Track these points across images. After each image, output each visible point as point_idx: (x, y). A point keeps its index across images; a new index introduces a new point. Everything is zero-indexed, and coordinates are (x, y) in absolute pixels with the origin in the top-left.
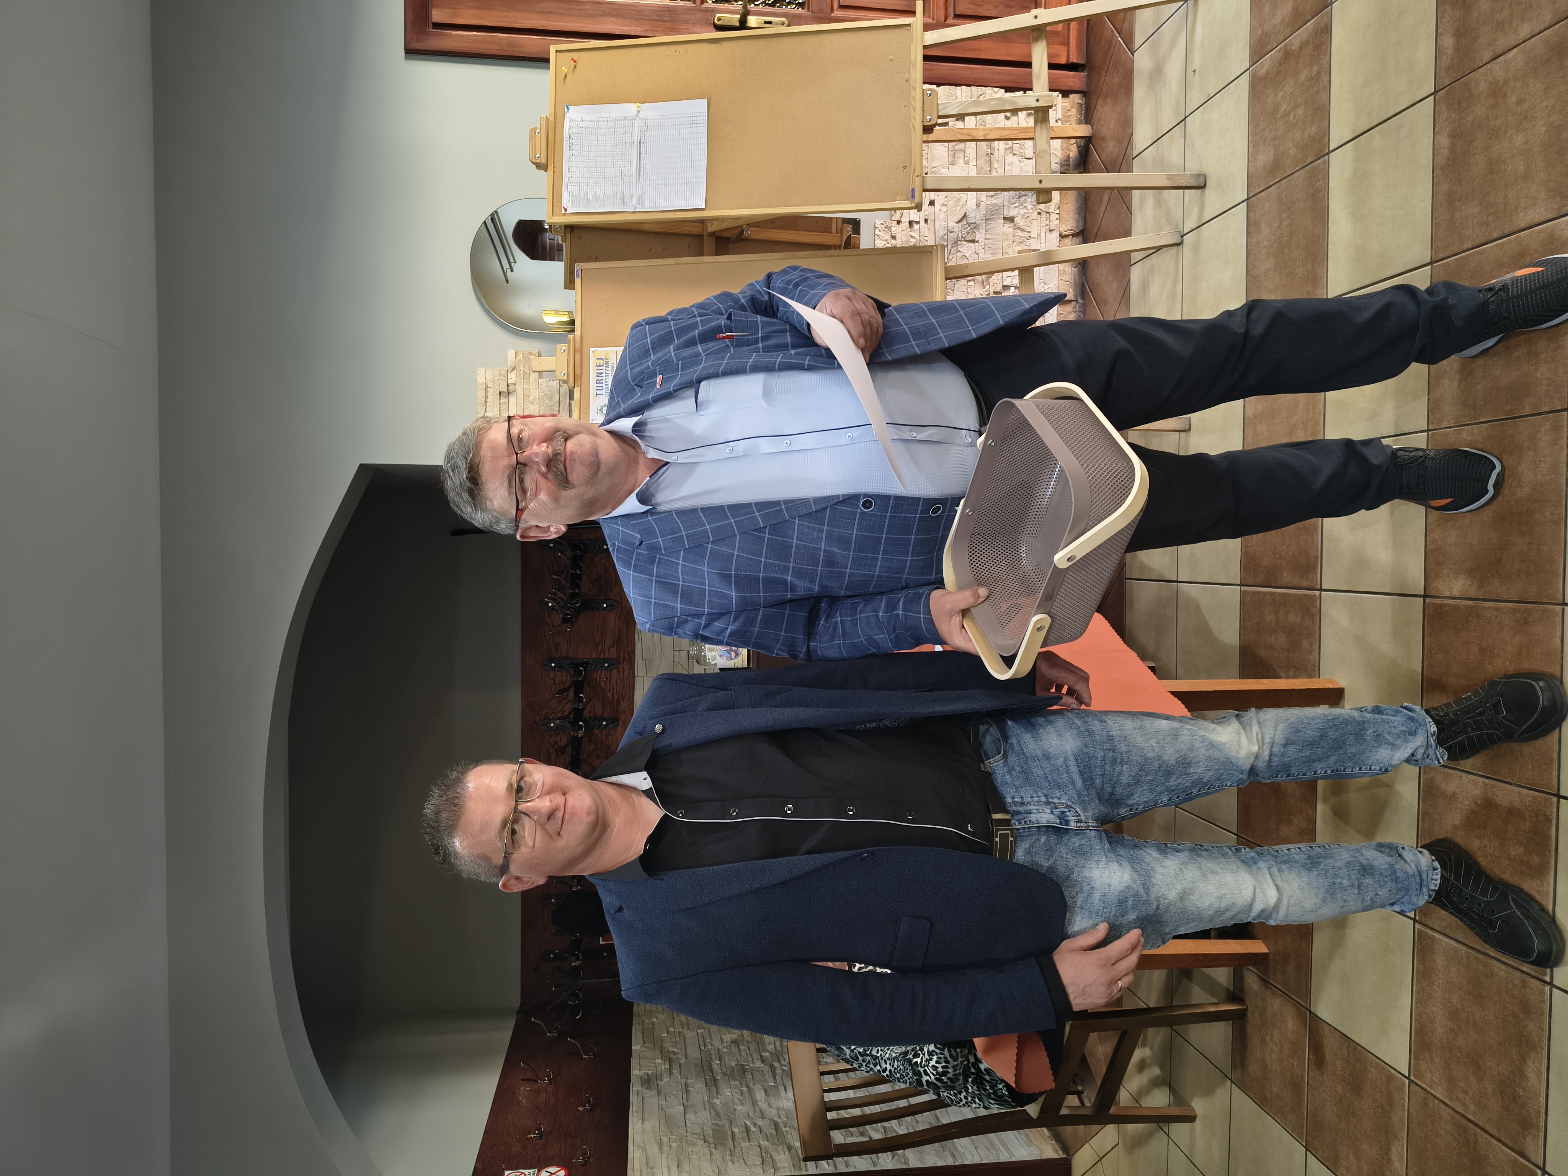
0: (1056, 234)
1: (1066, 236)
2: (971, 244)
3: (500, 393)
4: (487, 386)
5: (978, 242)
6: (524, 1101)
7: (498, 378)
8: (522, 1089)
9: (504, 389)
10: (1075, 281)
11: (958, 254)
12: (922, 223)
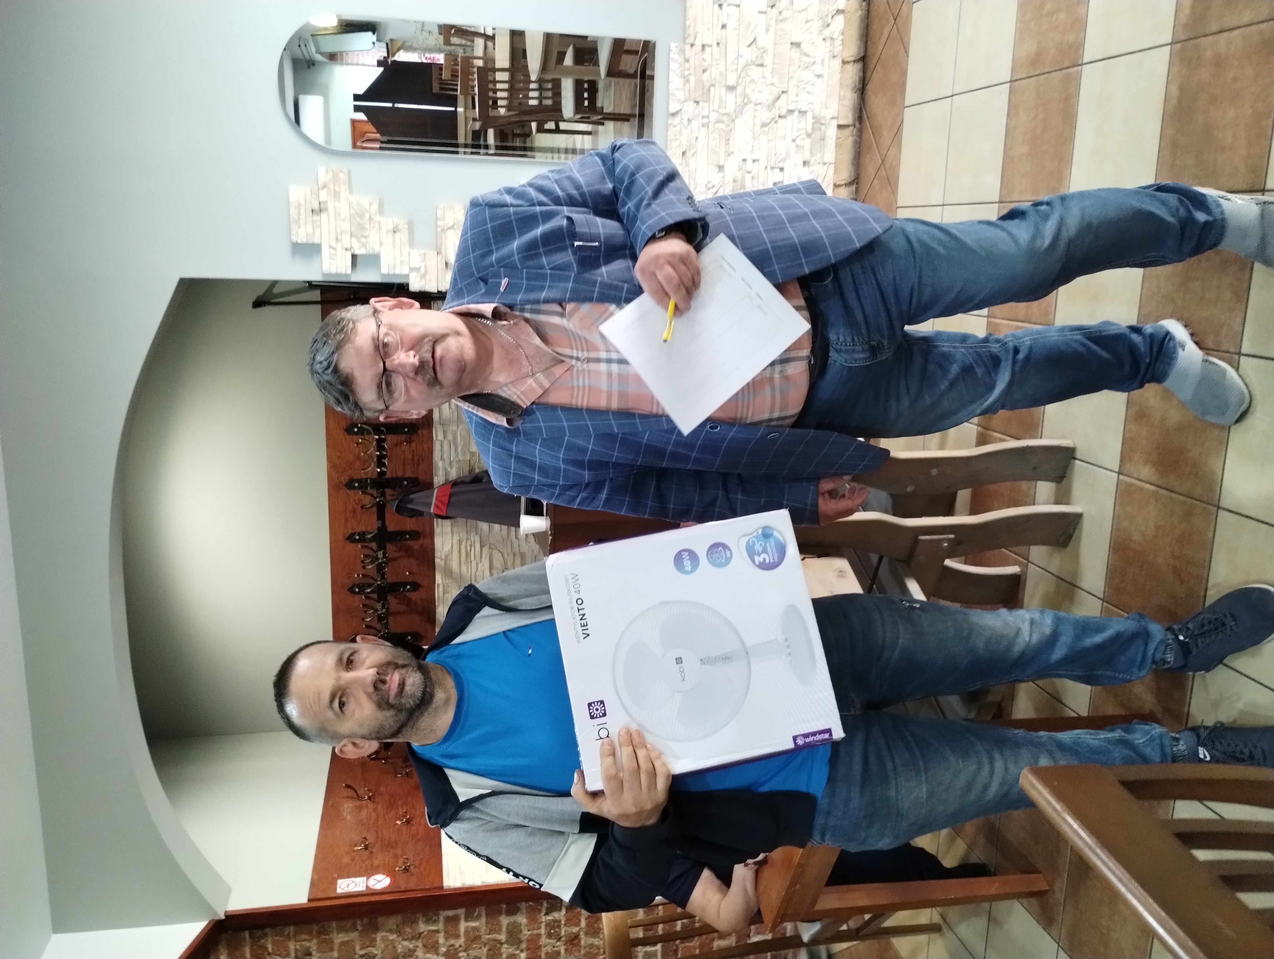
0: (837, 62)
1: (848, 62)
2: (760, 69)
3: (312, 211)
4: (299, 204)
5: (766, 66)
6: (349, 818)
7: (309, 196)
8: (346, 806)
9: (316, 206)
10: (854, 107)
11: (748, 79)
12: (715, 45)
